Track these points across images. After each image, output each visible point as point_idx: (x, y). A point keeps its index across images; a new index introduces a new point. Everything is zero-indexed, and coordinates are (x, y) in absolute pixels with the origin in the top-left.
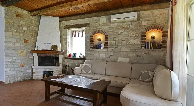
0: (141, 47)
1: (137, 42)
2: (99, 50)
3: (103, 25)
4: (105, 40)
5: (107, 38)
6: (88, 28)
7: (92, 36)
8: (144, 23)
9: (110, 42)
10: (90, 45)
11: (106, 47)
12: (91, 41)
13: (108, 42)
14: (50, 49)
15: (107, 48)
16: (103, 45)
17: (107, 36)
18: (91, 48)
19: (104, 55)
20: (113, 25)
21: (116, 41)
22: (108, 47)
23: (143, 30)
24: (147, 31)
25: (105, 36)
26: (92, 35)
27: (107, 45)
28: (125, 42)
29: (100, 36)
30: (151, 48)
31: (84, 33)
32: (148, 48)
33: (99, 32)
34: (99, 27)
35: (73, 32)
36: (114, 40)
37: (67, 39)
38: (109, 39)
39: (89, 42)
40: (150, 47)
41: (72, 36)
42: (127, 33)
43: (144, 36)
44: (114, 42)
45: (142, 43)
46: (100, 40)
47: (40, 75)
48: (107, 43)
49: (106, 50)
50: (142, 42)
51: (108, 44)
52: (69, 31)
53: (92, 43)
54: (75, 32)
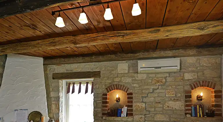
0: (186, 114)
1: (179, 105)
2: (118, 119)
3: (124, 75)
4: (128, 102)
5: (132, 98)
6: (98, 79)
7: (106, 95)
8: (187, 76)
9: (137, 105)
10: (103, 110)
11: (130, 113)
12: (103, 103)
13: (134, 104)
15: (131, 115)
16: (125, 110)
17: (131, 94)
18: (103, 114)
20: (140, 77)
21: (145, 103)
22: (134, 113)
23: (187, 88)
24: (193, 89)
25: (128, 94)
26: (105, 92)
27: (132, 110)
28: (161, 106)
29: (118, 94)
30: (200, 116)
31: (90, 87)
32: (196, 116)
33: (118, 87)
34: (117, 80)
35: (70, 84)
36: (142, 102)
37: (58, 98)
38: (134, 100)
39: (101, 105)
40: (198, 114)
41: (68, 92)
42: (163, 91)
43: (188, 96)
44: (144, 105)
45: (187, 108)
46: (118, 100)
48: (131, 106)
49: (130, 119)
50: (187, 106)
51: (134, 108)
52: (63, 83)
53: (106, 107)
54: (74, 84)
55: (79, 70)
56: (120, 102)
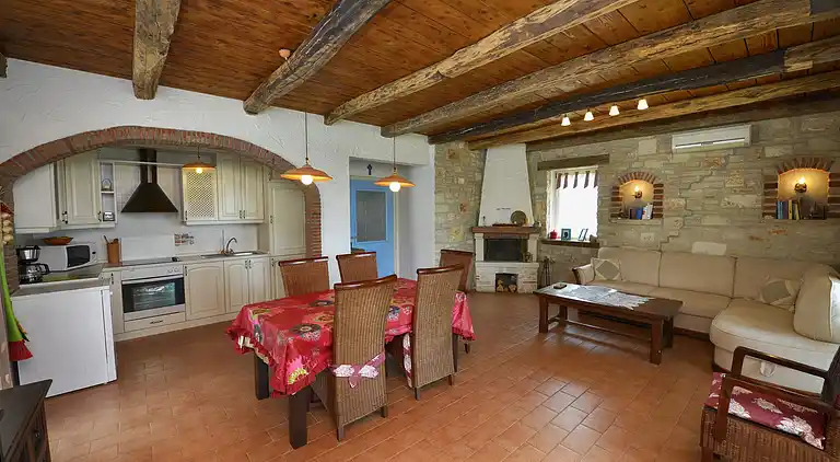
0: (764, 214)
1: (750, 201)
2: (638, 222)
3: (648, 157)
4: (656, 197)
5: (661, 191)
6: (606, 167)
7: (618, 188)
8: (771, 152)
9: (670, 202)
10: (610, 211)
11: (657, 214)
12: (613, 199)
13: (664, 201)
14: (508, 222)
15: (660, 217)
16: (648, 210)
17: (661, 185)
18: (613, 216)
19: (652, 235)
20: (678, 158)
21: (686, 199)
22: (664, 213)
23: (770, 171)
24: (780, 173)
25: (655, 186)
26: (617, 183)
27: (661, 210)
28: (717, 202)
29: (638, 187)
30: (793, 218)
31: (592, 177)
32: (786, 216)
33: (638, 176)
34: (638, 165)
35: (560, 175)
36: (680, 197)
37: (544, 196)
38: (665, 195)
39: (609, 203)
40: (790, 215)
41: (558, 186)
42: (720, 178)
43: (771, 186)
44: (682, 202)
45: (766, 205)
46: (639, 196)
47: (488, 283)
48: (661, 204)
49: (656, 221)
50: (767, 201)
51: (665, 206)
52: (551, 174)
53: (618, 205)
54: (567, 175)
55: (584, 155)
56: (642, 199)
